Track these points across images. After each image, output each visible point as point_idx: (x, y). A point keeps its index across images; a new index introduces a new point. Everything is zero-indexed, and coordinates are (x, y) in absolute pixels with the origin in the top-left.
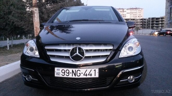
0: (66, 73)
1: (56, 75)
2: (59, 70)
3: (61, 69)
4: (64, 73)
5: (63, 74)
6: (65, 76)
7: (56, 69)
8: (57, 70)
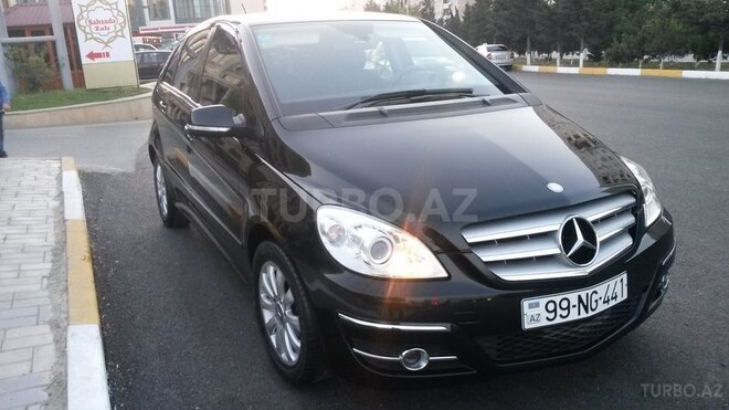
0: (559, 311)
1: (527, 325)
2: (537, 305)
3: (543, 301)
4: (555, 310)
5: (551, 316)
6: (559, 320)
7: (526, 304)
8: (531, 306)
